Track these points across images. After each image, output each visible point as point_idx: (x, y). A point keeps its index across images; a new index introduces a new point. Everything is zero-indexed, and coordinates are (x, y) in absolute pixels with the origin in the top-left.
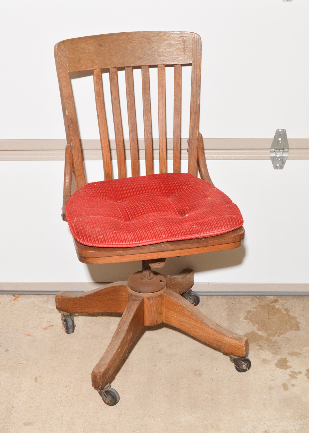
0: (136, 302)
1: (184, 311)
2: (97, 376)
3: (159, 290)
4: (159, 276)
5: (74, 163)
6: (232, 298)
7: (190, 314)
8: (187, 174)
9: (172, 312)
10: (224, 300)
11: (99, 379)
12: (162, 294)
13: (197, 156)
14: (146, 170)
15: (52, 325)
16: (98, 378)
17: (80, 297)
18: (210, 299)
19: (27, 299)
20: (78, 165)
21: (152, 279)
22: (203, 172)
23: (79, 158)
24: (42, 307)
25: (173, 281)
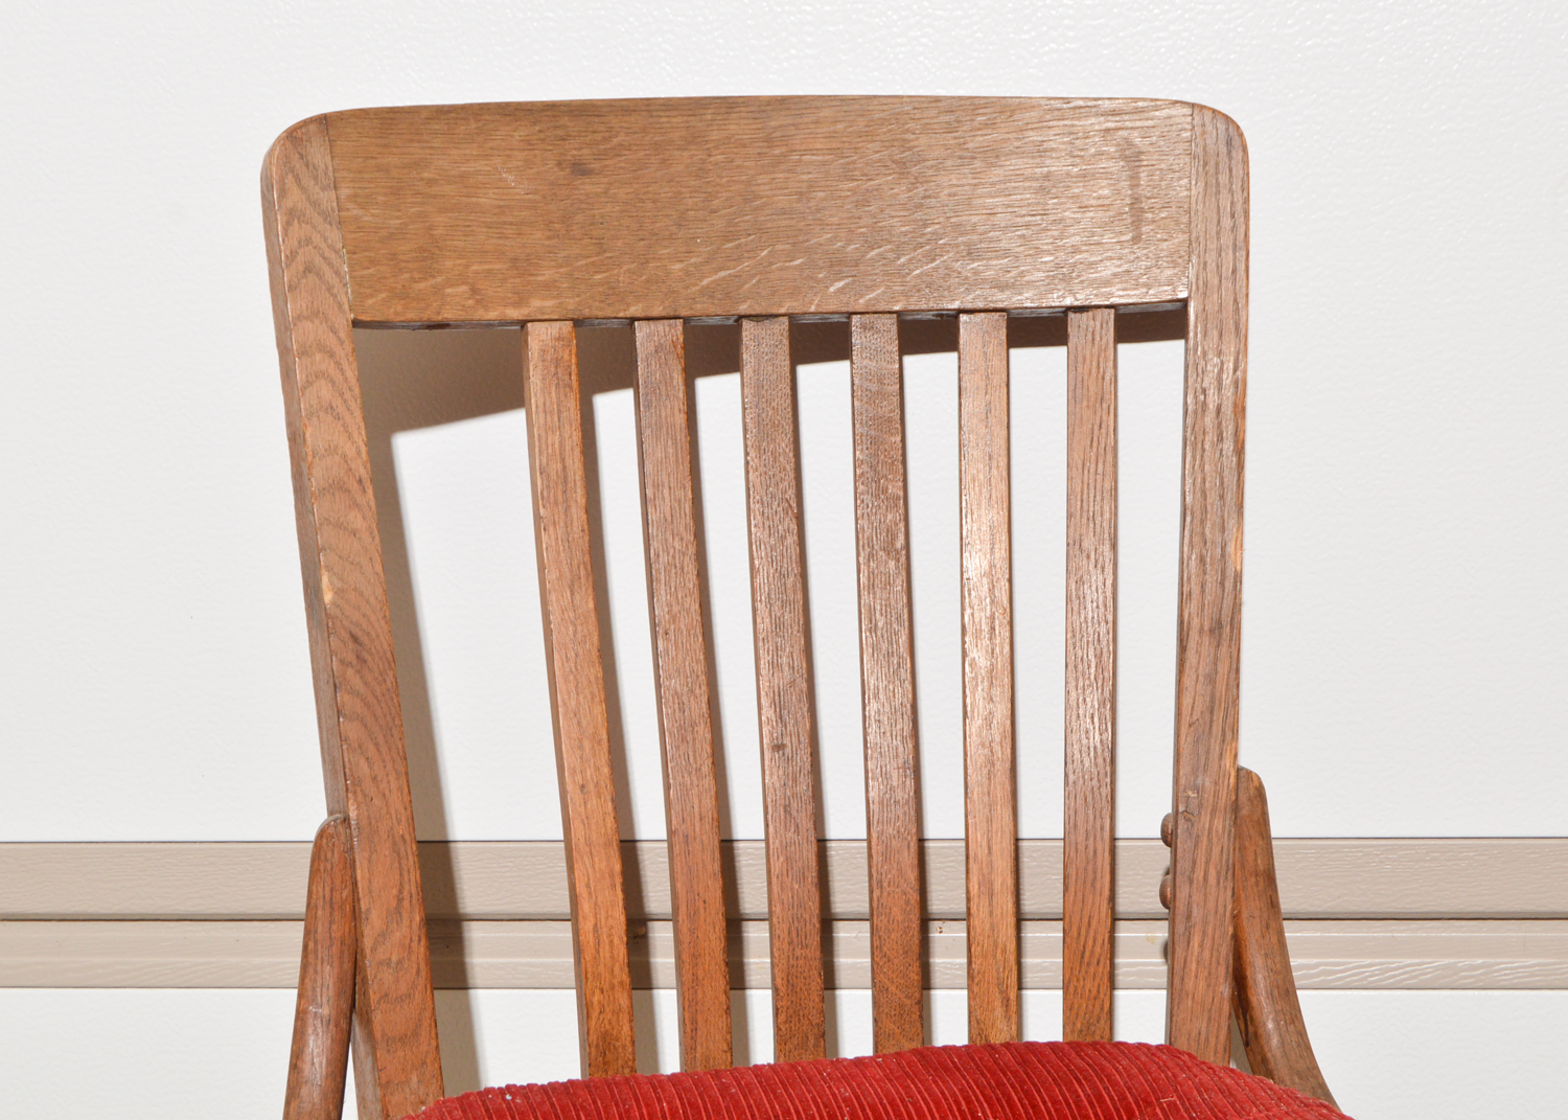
5: (367, 943)
8: (1158, 1047)
13: (1231, 930)
14: (875, 1021)
20: (394, 959)
22: (1275, 1041)
23: (405, 915)
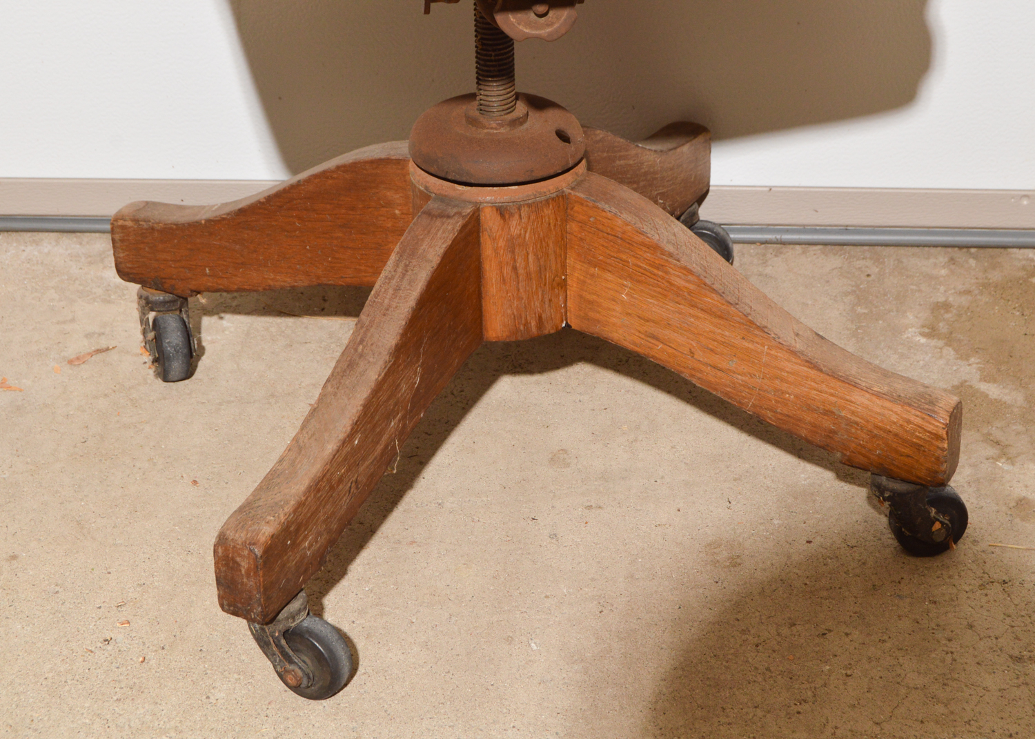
0: (443, 224)
1: (667, 272)
2: (238, 559)
3: (552, 172)
4: (551, 114)
6: (868, 255)
7: (692, 287)
9: (609, 276)
10: (833, 261)
11: (248, 576)
12: (567, 191)
15: (105, 346)
16: (243, 572)
17: (208, 221)
18: (776, 256)
19: (23, 248)
21: (521, 124)
24: (77, 279)
25: (620, 158)
